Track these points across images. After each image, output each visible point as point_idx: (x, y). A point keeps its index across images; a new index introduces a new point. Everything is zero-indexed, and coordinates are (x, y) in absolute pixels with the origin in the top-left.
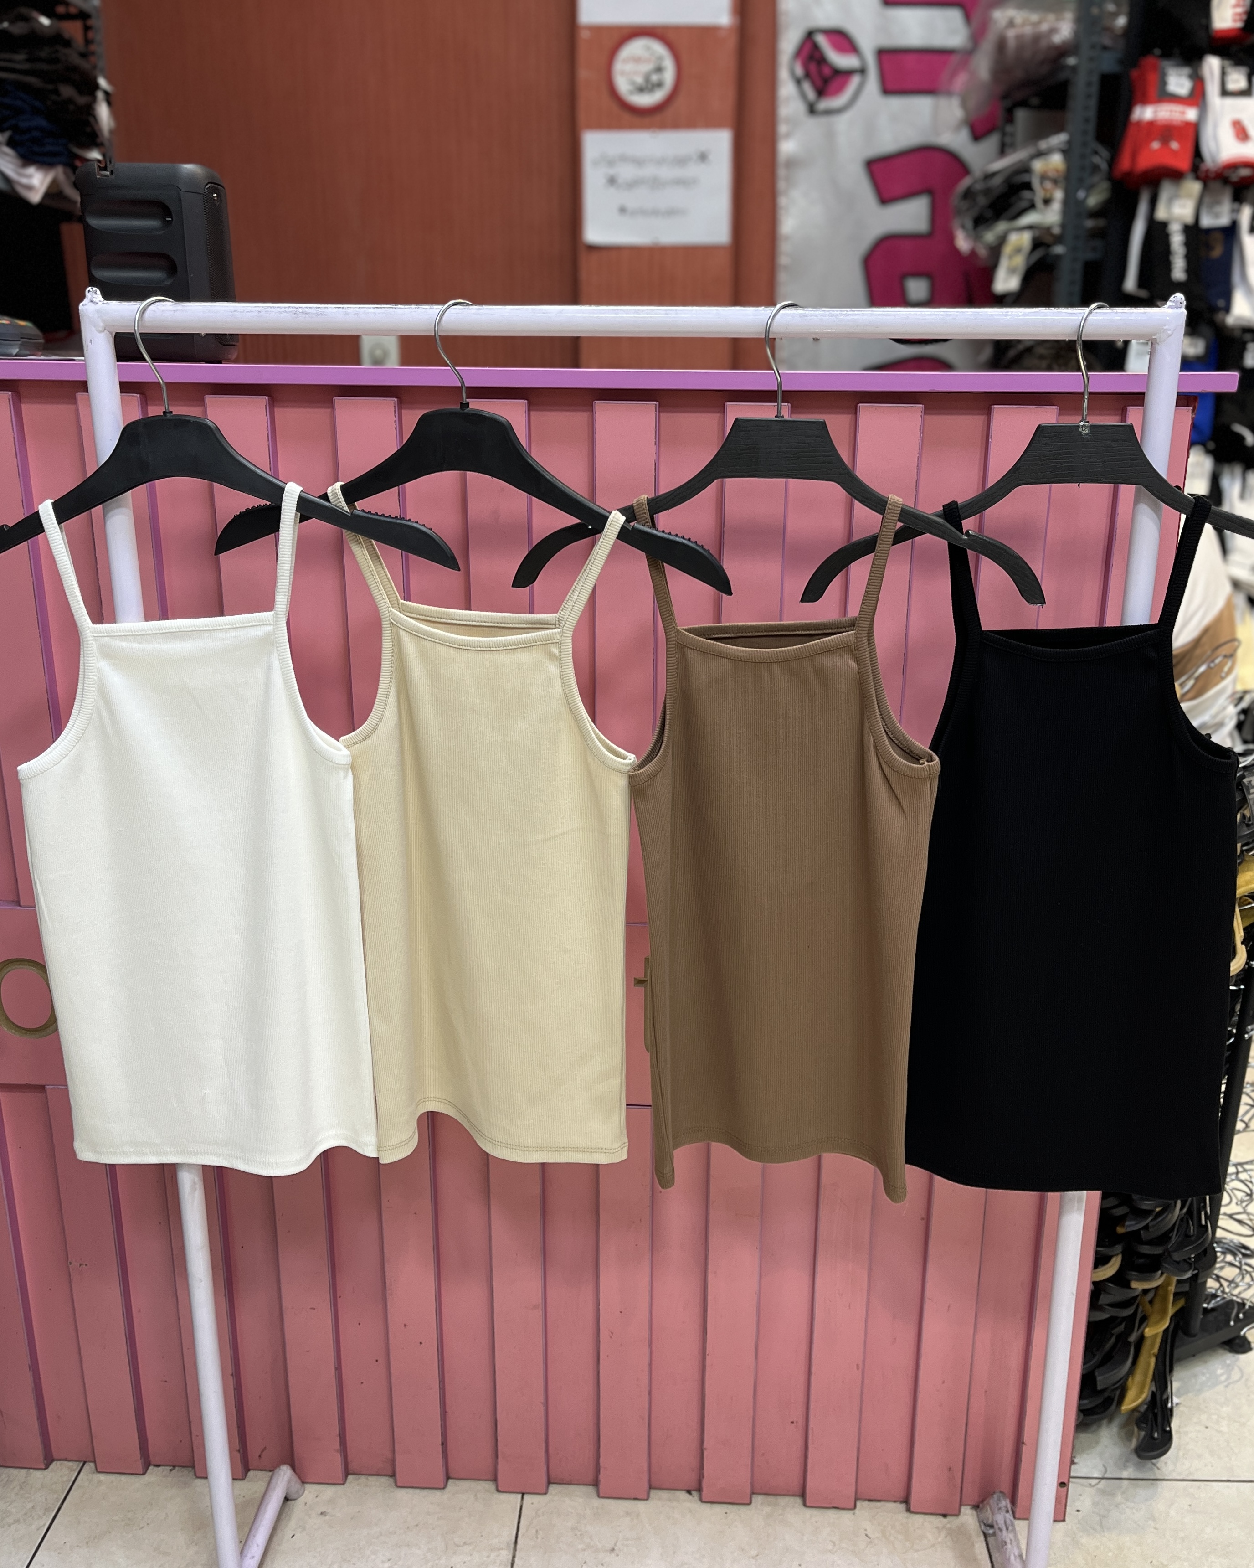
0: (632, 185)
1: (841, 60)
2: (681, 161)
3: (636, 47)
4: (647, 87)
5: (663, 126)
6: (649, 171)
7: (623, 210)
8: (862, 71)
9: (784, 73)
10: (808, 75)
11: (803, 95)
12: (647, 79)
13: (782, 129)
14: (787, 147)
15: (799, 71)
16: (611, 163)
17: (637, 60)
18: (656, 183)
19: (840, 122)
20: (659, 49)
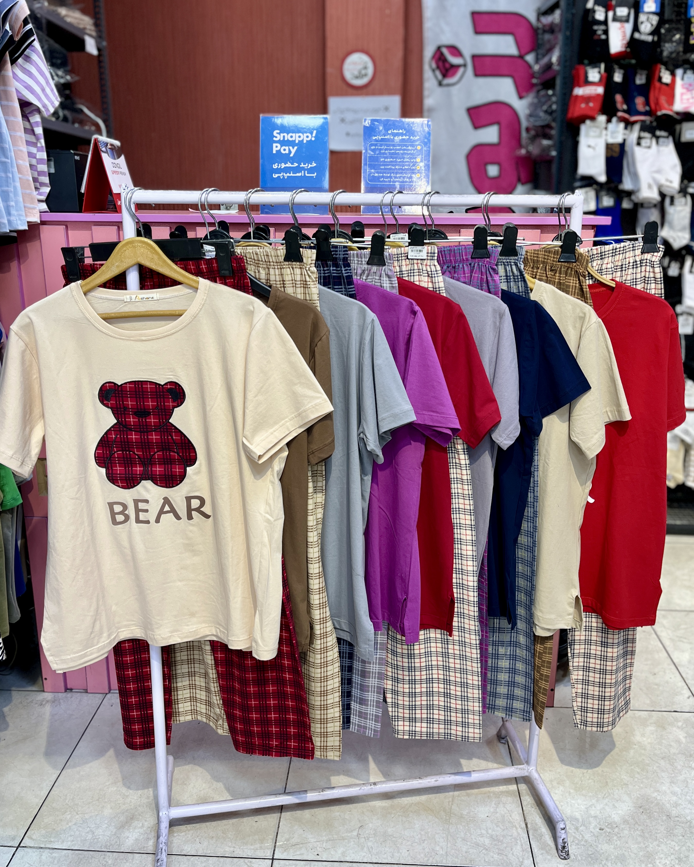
0: (353, 122)
1: (454, 60)
2: (376, 111)
3: (354, 58)
4: (360, 76)
5: (367, 94)
6: (360, 115)
7: (348, 134)
8: (465, 65)
9: (426, 68)
10: (438, 67)
11: (436, 77)
12: (360, 72)
13: (426, 93)
14: (429, 102)
15: (434, 65)
16: (342, 112)
17: (355, 63)
19: (454, 90)
20: (365, 58)
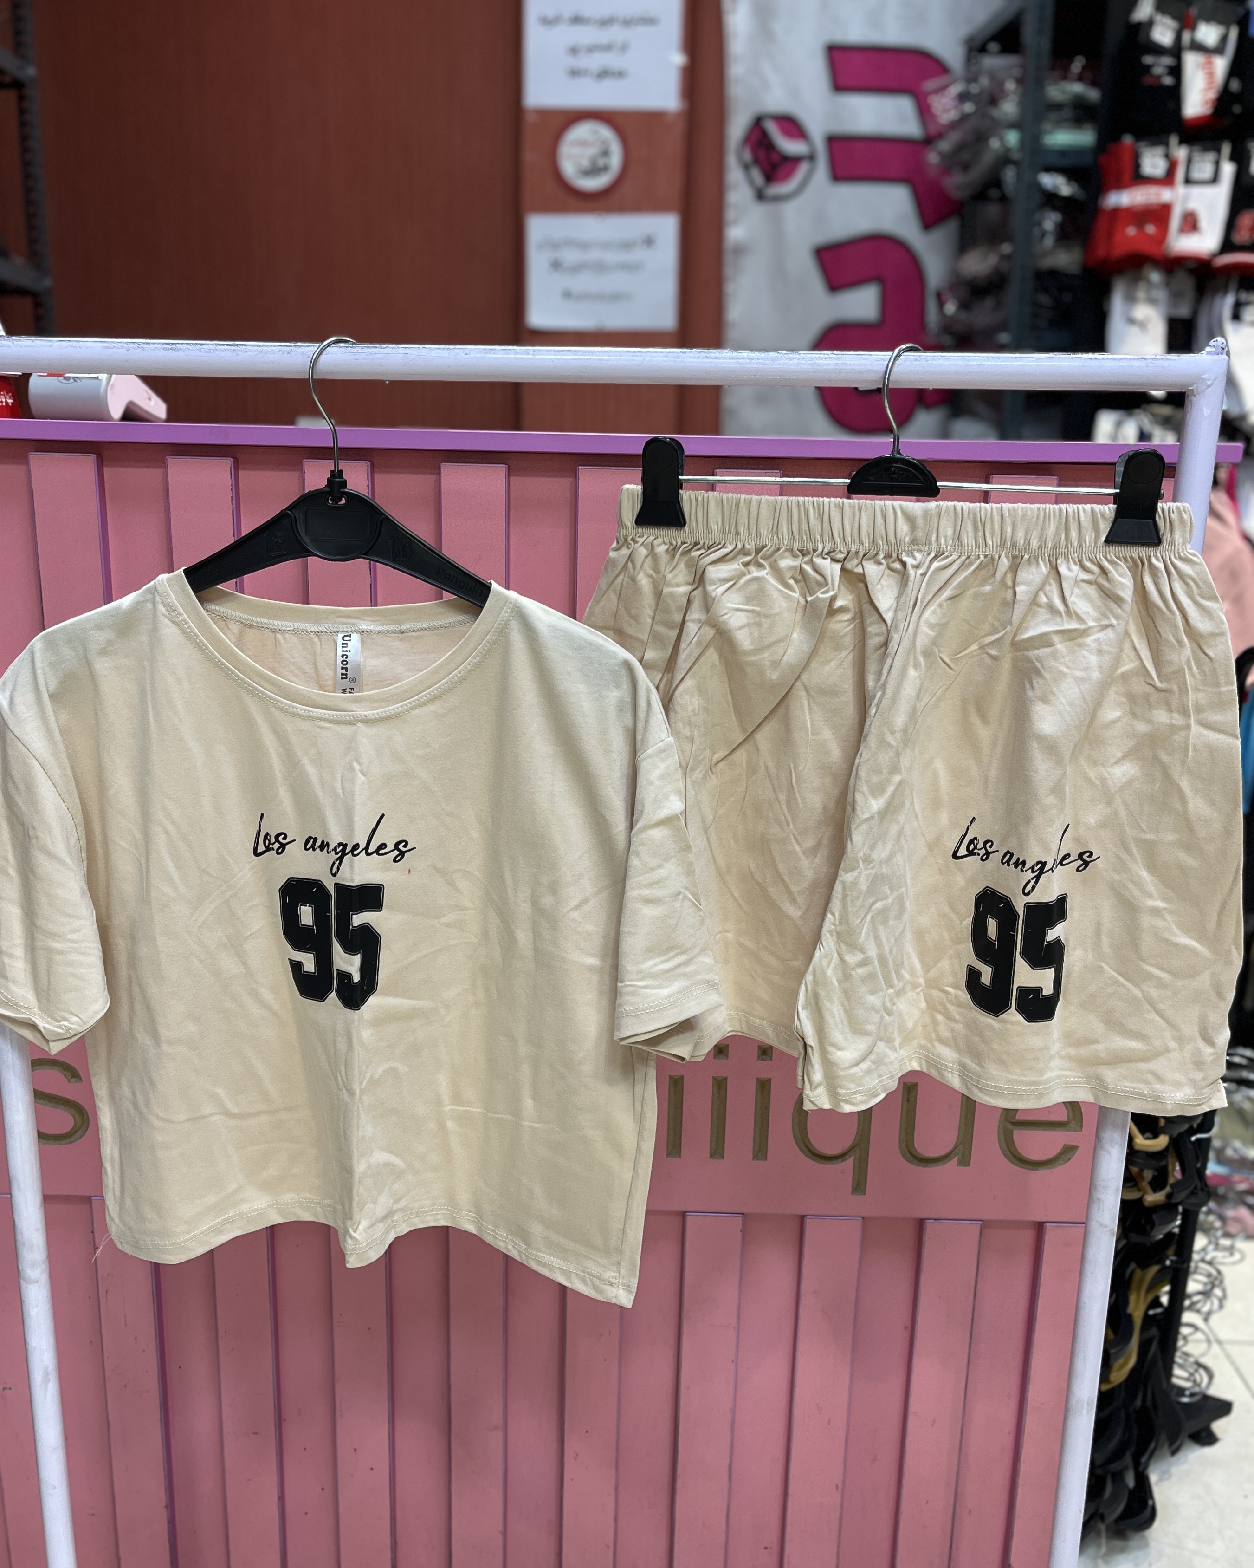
0: (577, 269)
1: (790, 146)
2: (627, 246)
3: (582, 131)
4: (594, 170)
5: (610, 210)
6: (593, 255)
7: (567, 295)
8: (811, 158)
9: (732, 161)
10: (756, 161)
11: (751, 181)
12: (593, 161)
13: (730, 214)
14: (735, 233)
15: (748, 156)
16: (555, 245)
17: (582, 143)
18: (600, 268)
19: (790, 209)
20: (605, 133)
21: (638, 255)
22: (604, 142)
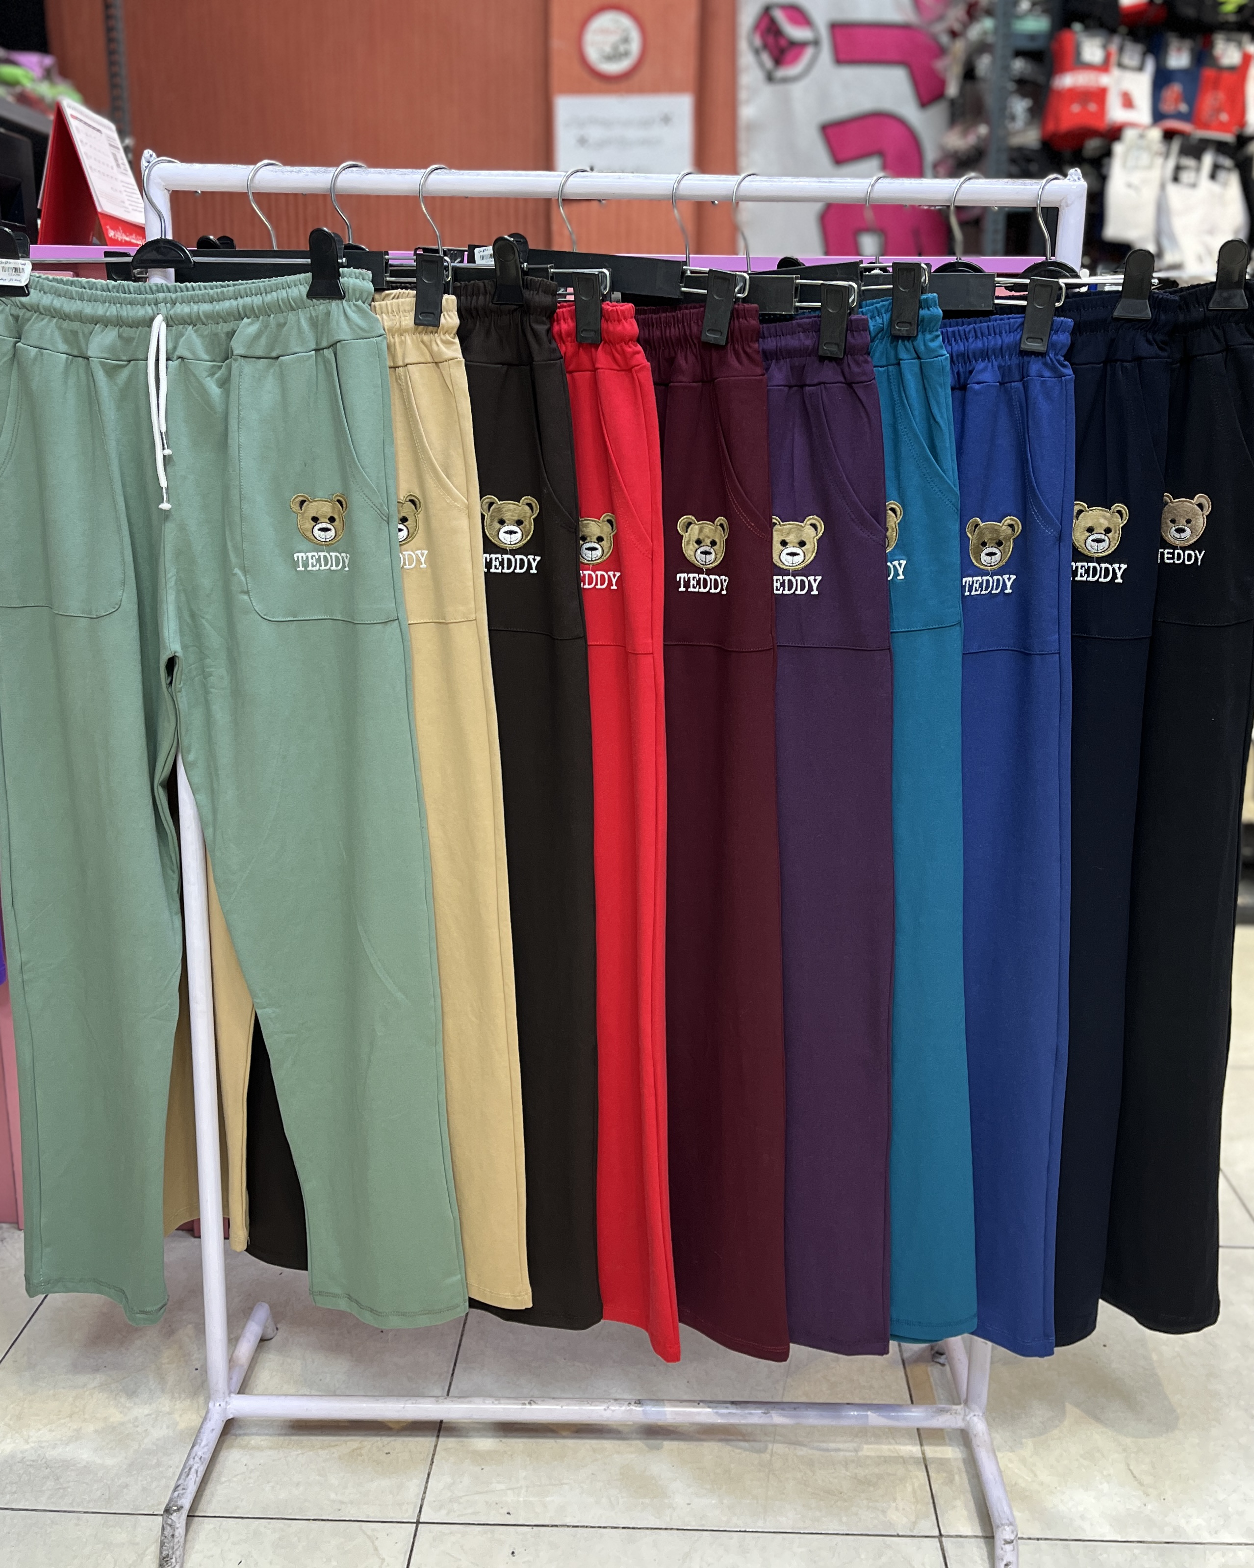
0: (602, 144)
1: (797, 33)
2: (646, 123)
3: (606, 21)
4: (616, 56)
5: (630, 91)
6: (616, 132)
8: (816, 43)
9: (743, 44)
10: (765, 46)
11: (761, 64)
12: (615, 47)
13: (743, 95)
14: (747, 112)
15: (758, 42)
16: (581, 124)
17: (604, 31)
18: (623, 143)
19: (797, 88)
20: (625, 22)
21: (658, 131)
22: (625, 30)
